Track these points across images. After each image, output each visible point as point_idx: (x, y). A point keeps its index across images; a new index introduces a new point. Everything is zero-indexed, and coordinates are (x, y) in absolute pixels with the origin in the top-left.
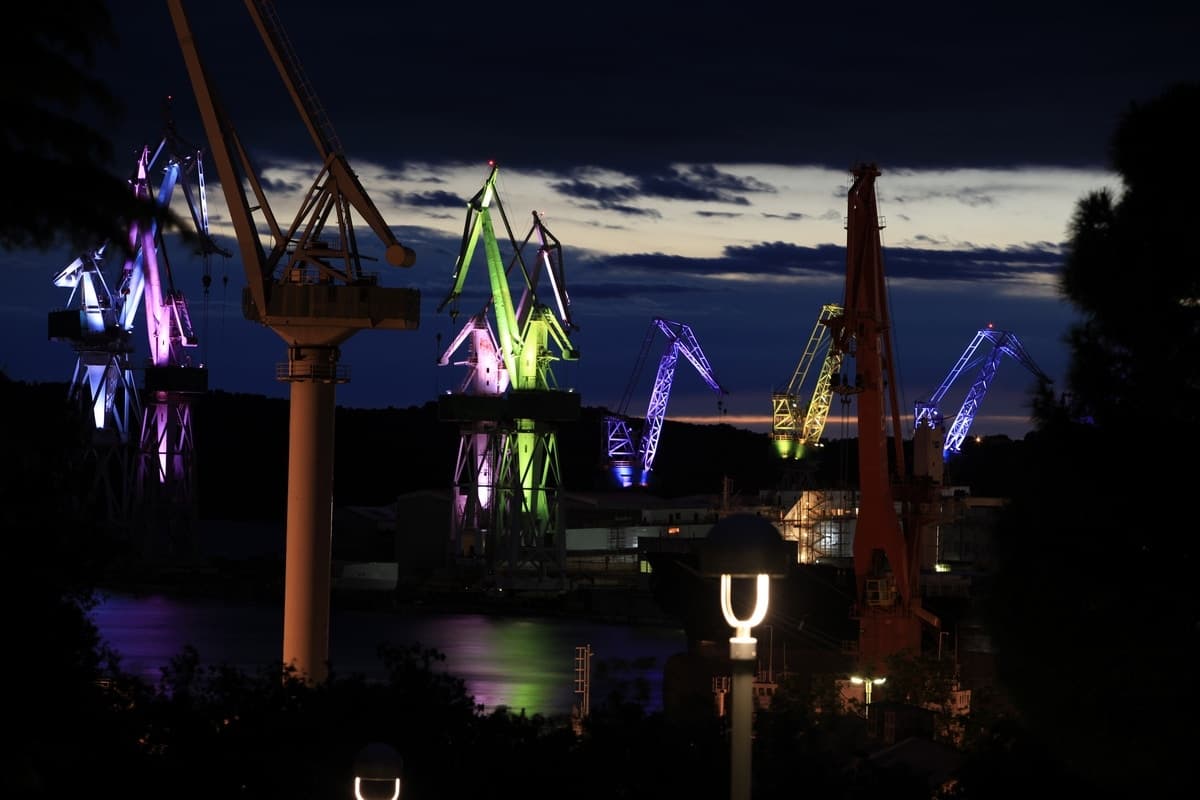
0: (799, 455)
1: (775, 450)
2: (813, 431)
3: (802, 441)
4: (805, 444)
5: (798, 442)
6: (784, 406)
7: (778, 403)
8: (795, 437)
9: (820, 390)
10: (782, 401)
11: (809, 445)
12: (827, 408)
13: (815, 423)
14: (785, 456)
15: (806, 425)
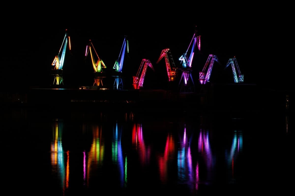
0: (205, 83)
1: (200, 82)
2: (207, 79)
3: (205, 81)
4: (206, 81)
5: (204, 81)
6: (202, 74)
7: (200, 74)
8: (204, 80)
9: (209, 71)
10: (201, 73)
11: (207, 81)
12: (210, 74)
13: (208, 77)
14: (202, 84)
15: (206, 77)
